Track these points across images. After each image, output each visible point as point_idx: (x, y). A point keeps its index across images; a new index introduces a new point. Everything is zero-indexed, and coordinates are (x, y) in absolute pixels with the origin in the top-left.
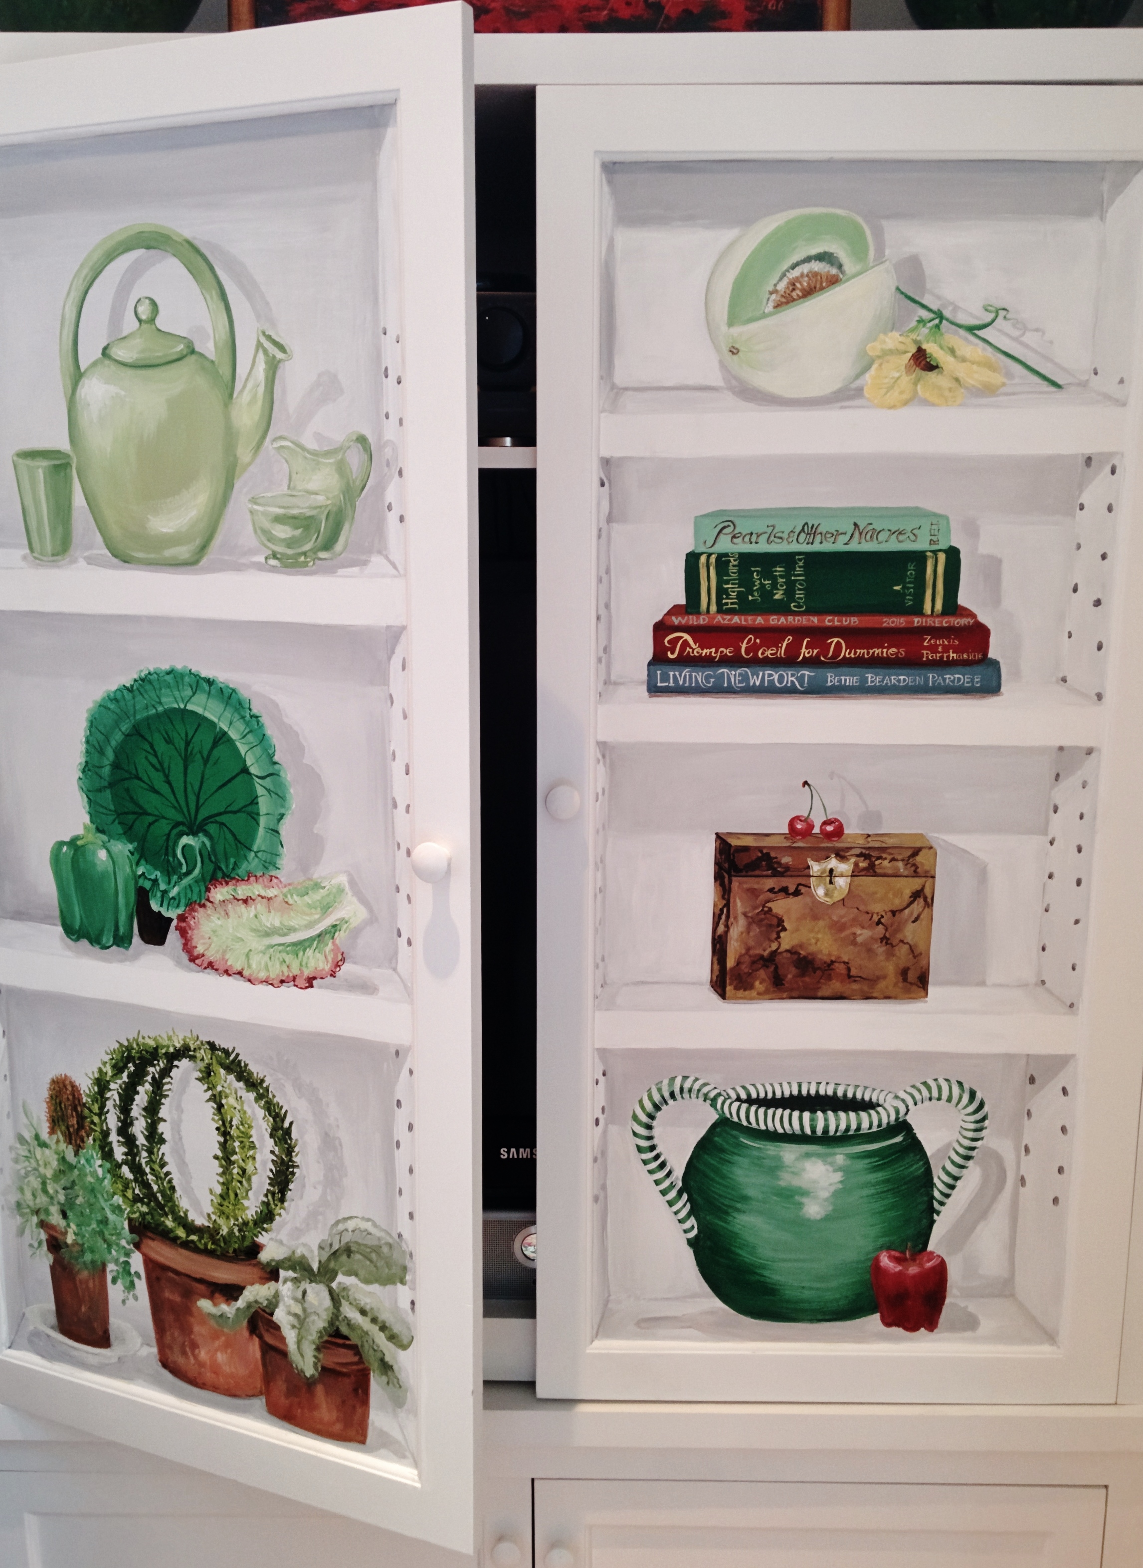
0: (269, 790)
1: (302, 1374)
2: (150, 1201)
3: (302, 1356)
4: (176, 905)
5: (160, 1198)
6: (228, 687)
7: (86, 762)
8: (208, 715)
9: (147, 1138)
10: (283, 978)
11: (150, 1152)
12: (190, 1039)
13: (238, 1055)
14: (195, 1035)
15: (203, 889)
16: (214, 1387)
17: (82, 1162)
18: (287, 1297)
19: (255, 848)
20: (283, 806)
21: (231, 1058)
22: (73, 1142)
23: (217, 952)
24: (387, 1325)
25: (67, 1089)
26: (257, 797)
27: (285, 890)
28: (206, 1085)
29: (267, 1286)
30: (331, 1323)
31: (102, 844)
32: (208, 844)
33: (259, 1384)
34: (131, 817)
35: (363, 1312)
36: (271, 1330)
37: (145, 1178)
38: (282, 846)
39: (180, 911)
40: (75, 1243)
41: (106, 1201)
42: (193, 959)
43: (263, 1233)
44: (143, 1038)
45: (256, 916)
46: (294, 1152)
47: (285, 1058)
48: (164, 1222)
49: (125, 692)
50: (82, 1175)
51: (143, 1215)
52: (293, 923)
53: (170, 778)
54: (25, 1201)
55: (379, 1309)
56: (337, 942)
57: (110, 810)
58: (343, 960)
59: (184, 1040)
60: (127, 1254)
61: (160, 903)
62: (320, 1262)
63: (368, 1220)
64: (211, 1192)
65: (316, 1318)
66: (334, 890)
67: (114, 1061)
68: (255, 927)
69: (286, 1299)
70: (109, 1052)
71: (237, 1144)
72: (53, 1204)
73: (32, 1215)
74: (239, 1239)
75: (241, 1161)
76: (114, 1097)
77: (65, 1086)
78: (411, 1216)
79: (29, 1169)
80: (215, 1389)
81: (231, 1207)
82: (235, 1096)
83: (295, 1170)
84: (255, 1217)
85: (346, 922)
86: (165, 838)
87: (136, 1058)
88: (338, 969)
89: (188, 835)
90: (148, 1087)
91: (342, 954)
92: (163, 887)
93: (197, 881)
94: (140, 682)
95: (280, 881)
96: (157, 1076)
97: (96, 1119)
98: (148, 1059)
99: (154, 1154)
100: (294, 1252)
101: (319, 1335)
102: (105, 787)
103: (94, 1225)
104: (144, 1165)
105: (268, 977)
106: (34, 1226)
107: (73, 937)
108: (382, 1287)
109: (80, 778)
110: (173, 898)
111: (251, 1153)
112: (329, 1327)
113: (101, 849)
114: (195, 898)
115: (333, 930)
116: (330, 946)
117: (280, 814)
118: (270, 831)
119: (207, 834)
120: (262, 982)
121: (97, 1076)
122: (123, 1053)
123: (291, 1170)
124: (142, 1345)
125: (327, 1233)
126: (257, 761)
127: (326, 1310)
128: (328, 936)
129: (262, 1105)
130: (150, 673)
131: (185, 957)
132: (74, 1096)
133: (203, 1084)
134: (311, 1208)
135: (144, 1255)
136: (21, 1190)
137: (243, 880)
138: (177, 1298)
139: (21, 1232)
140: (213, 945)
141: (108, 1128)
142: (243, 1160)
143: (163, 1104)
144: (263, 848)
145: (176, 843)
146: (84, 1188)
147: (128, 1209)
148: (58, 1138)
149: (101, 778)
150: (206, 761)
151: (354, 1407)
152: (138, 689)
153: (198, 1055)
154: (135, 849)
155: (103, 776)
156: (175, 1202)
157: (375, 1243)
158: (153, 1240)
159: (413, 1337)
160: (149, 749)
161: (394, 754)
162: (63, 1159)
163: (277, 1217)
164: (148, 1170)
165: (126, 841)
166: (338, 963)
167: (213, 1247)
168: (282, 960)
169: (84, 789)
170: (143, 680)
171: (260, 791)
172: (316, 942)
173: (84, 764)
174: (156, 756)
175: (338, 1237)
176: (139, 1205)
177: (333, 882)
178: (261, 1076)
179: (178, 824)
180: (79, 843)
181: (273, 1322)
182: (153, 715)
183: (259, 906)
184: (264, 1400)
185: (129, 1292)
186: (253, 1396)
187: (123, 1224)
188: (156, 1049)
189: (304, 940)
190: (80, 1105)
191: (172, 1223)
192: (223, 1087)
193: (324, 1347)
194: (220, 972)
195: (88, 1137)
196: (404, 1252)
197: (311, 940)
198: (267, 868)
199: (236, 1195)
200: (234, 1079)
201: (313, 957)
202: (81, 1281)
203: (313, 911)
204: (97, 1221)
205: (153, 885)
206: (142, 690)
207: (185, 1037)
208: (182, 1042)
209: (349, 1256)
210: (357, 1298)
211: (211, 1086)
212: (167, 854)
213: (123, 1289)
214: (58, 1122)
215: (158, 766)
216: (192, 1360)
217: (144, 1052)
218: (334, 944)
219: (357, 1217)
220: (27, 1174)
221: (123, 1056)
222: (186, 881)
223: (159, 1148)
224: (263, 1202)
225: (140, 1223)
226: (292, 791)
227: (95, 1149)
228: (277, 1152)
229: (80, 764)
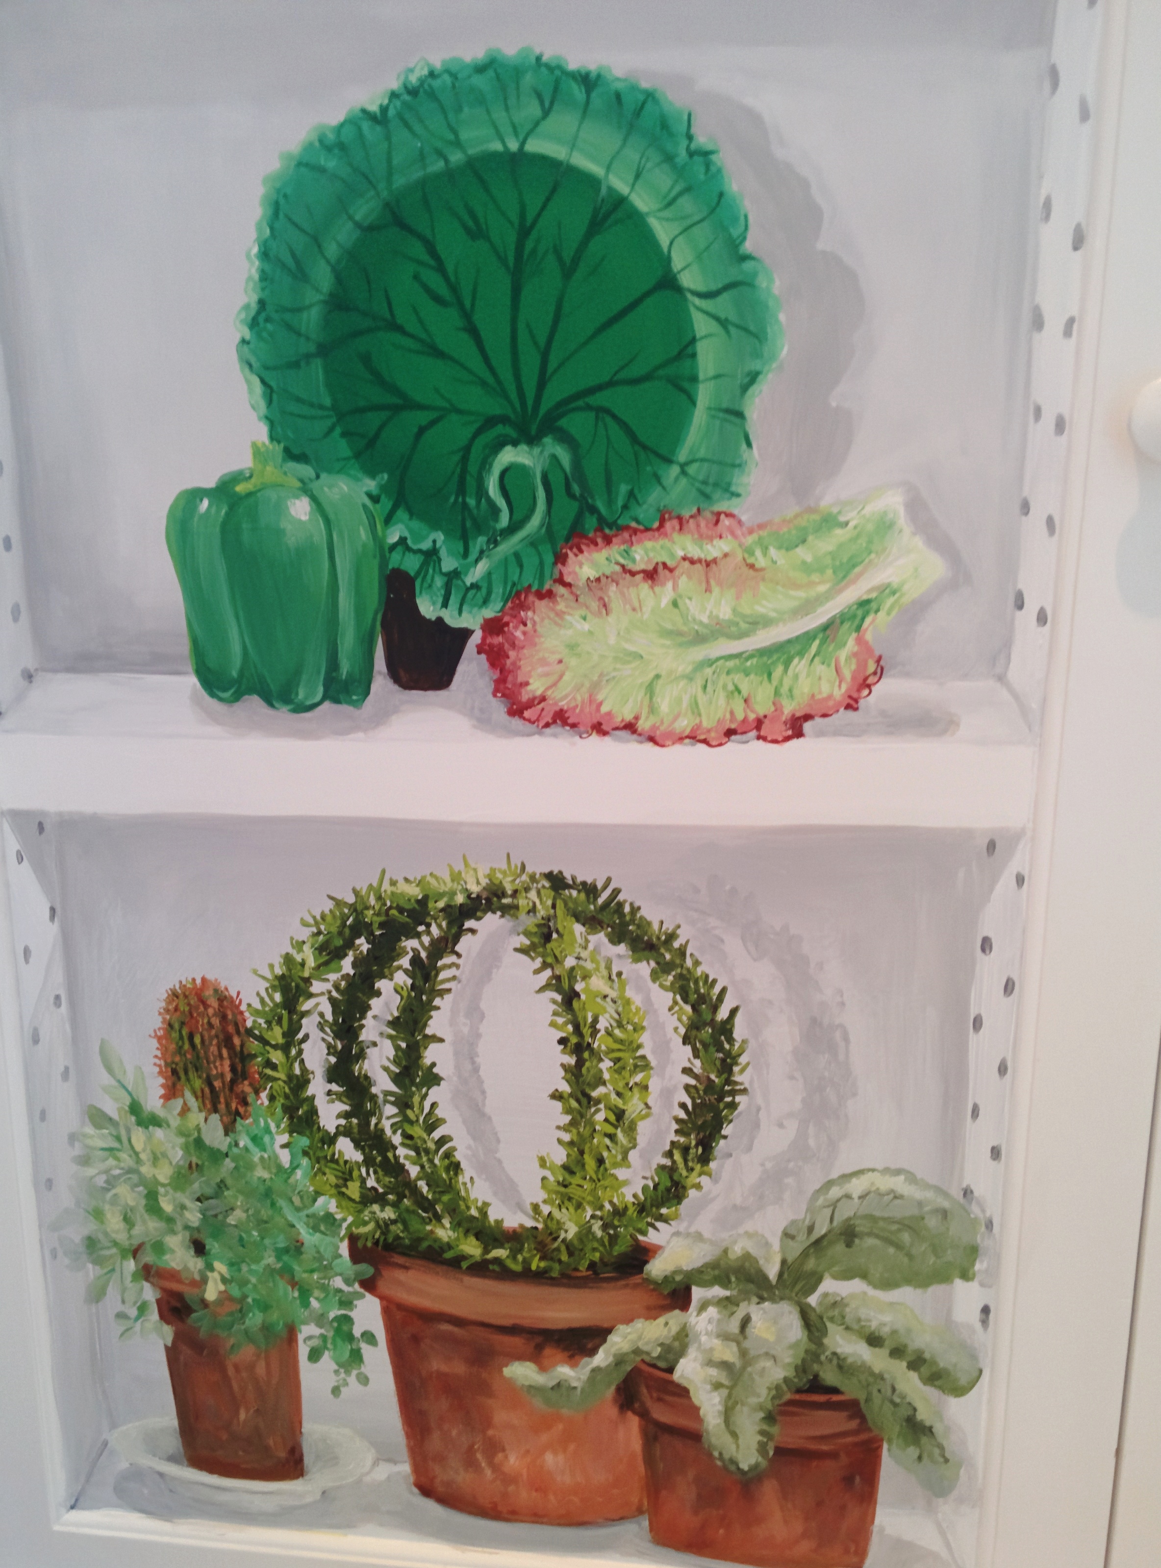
0: (724, 323)
1: (733, 1468)
2: (401, 1197)
3: (734, 1435)
4: (481, 601)
5: (425, 1189)
6: (634, 88)
7: (262, 303)
8: (581, 161)
9: (396, 1079)
10: (733, 726)
11: (403, 1104)
12: (504, 873)
13: (616, 892)
14: (516, 862)
15: (549, 558)
16: (535, 1515)
17: (242, 1144)
18: (707, 1334)
19: (682, 455)
20: (757, 354)
21: (600, 901)
22: (222, 1106)
23: (578, 688)
24: (927, 1356)
25: (206, 1006)
26: (693, 340)
27: (750, 540)
28: (539, 960)
29: (661, 1320)
30: (802, 1368)
31: (298, 484)
32: (565, 457)
33: (636, 1497)
34: (374, 419)
35: (874, 1340)
36: (669, 1398)
37: (390, 1155)
38: (749, 444)
39: (489, 612)
40: (225, 1298)
41: (298, 1209)
42: (517, 710)
43: (659, 1224)
44: (393, 883)
45: (675, 604)
46: (737, 1064)
47: (728, 887)
48: (432, 1232)
49: (366, 126)
50: (243, 1166)
51: (384, 1226)
52: (764, 608)
53: (477, 318)
54: (106, 1234)
55: (909, 1331)
56: (869, 637)
57: (321, 407)
58: (880, 672)
59: (489, 877)
60: (347, 1302)
61: (440, 600)
62: (784, 1262)
63: (898, 1172)
64: (543, 1162)
65: (769, 1364)
66: (870, 527)
67: (321, 938)
68: (669, 626)
69: (704, 1339)
70: (312, 921)
71: (606, 1065)
72: (173, 1232)
73: (124, 1257)
74: (603, 1245)
75: (613, 1096)
76: (320, 1008)
77: (203, 1002)
78: (996, 1153)
79: (117, 1172)
80: (537, 1517)
81: (587, 1185)
82: (605, 973)
83: (738, 1099)
84: (642, 1198)
85: (894, 593)
86: (456, 458)
87: (375, 926)
88: (866, 692)
89: (515, 444)
90: (401, 979)
91: (879, 660)
92: (448, 564)
93: (533, 543)
94: (407, 97)
95: (740, 522)
96: (423, 955)
97: (277, 1057)
98: (404, 925)
99: (412, 1108)
100: (726, 1251)
101: (774, 1392)
102: (308, 357)
103: (269, 1259)
104: (388, 1132)
105: (699, 726)
106: (129, 1279)
107: (226, 695)
108: (919, 1291)
109: (244, 341)
110: (475, 586)
111: (638, 1078)
112: (797, 1376)
113: (297, 497)
114: (529, 578)
115: (860, 613)
116: (851, 645)
117: (749, 374)
118: (721, 415)
119: (565, 438)
120: (681, 739)
121: (279, 971)
122: (344, 918)
123: (728, 1099)
124: (376, 1463)
125: (804, 1207)
126: (699, 257)
127: (793, 1346)
128: (846, 626)
129: (668, 984)
130: (432, 74)
131: (498, 708)
132: (224, 1017)
133: (533, 959)
134: (769, 1165)
135: (381, 1298)
136: (98, 1214)
137: (647, 530)
138: (459, 1368)
139: (97, 1294)
140: (566, 678)
141: (304, 1070)
142: (619, 1094)
143: (438, 1008)
144: (702, 453)
145: (485, 464)
146: (248, 1193)
147: (350, 1219)
148: (185, 1104)
149: (299, 334)
150: (568, 272)
151: (843, 1508)
152: (400, 116)
153: (522, 902)
154: (383, 488)
155: (303, 330)
156: (458, 1193)
157: (915, 1212)
158: (406, 1268)
159: (981, 1371)
160: (425, 257)
161: (1047, 205)
162: (199, 1143)
163: (692, 1193)
164: (397, 1139)
165: (360, 475)
166: (866, 679)
167: (543, 1264)
168: (731, 687)
169: (256, 364)
170: (413, 92)
171: (702, 325)
172: (816, 643)
173: (254, 306)
174: (441, 268)
175: (828, 1212)
176: (376, 1207)
177: (868, 510)
178: (669, 926)
179: (491, 422)
180: (240, 488)
181: (672, 1382)
182: (437, 176)
183: (683, 581)
184: (646, 1523)
185: (348, 1373)
186: (622, 1518)
187: (338, 1248)
188: (423, 902)
189: (789, 641)
190: (238, 1032)
191: (450, 1233)
192: (578, 958)
193: (783, 1413)
194: (582, 728)
195: (257, 1092)
196: (975, 1222)
197: (808, 638)
198: (707, 497)
199: (601, 1161)
200: (605, 940)
201: (808, 675)
202: (237, 1367)
203: (815, 577)
204: (277, 1250)
205: (425, 565)
206: (407, 116)
207: (493, 870)
208: (484, 882)
209: (849, 1245)
210: (863, 1317)
211: (550, 960)
212: (462, 490)
213: (336, 1367)
214: (186, 1072)
215: (443, 291)
216: (488, 1472)
217: (394, 912)
218: (860, 641)
219: (873, 1170)
220: (111, 1183)
221: (344, 924)
222: (506, 547)
223: (426, 1094)
224: (662, 1168)
225: (376, 1243)
226: (782, 317)
227: (273, 1114)
228: (698, 1070)
229: (247, 307)
